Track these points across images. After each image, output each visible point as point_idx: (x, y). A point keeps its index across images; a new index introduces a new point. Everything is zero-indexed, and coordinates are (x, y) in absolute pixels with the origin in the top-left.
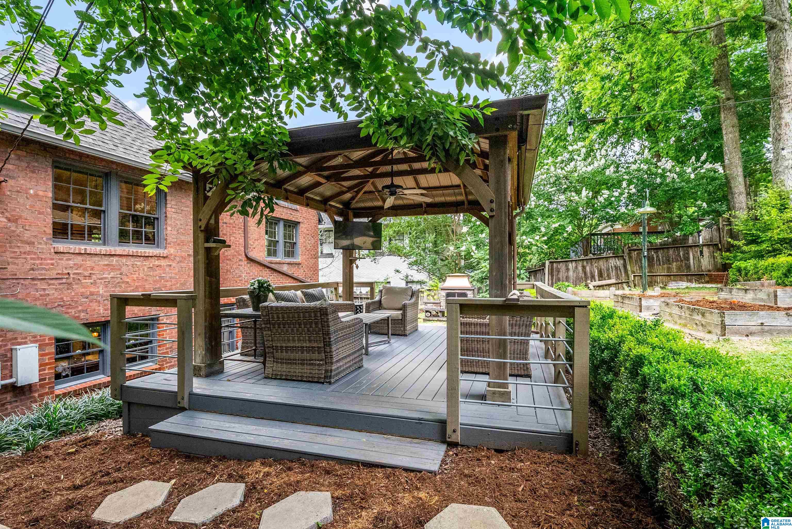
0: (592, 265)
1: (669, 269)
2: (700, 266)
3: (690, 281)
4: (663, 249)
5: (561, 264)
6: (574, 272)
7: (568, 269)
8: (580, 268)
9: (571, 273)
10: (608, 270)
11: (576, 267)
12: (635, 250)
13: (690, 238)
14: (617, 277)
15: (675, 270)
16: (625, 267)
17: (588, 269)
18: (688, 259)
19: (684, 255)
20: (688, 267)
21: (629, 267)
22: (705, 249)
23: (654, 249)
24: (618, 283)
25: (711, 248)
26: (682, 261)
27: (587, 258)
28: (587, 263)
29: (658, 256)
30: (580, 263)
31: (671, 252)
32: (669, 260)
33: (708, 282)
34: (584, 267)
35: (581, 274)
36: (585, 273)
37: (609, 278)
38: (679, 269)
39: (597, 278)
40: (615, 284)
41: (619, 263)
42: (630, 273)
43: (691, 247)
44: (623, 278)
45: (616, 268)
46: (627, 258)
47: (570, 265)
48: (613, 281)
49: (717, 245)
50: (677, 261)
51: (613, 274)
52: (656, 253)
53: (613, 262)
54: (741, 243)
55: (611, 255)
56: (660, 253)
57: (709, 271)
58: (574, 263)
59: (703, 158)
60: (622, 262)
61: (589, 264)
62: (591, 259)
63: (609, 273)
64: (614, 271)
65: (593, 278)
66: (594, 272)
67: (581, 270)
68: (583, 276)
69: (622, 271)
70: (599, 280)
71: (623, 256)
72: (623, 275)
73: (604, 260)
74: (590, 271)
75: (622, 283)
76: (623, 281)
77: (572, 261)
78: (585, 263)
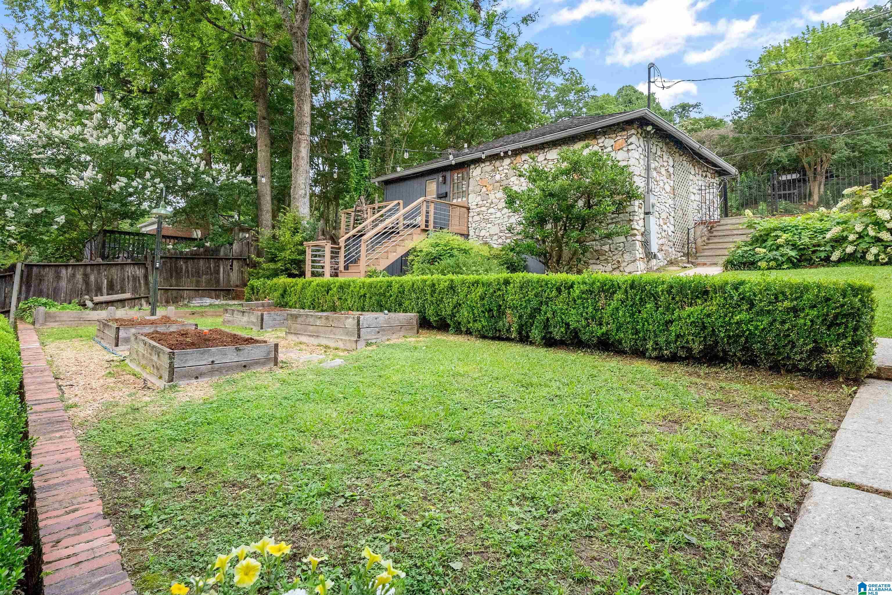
0: (99, 273)
1: (198, 282)
2: (229, 281)
3: (217, 297)
4: (193, 259)
5: (47, 269)
6: (69, 281)
7: (58, 277)
8: (79, 277)
9: (63, 284)
10: (123, 280)
11: (74, 275)
13: (222, 249)
14: (135, 290)
15: (204, 284)
16: (146, 277)
17: (92, 278)
18: (218, 272)
19: (214, 267)
20: (218, 281)
21: (150, 278)
22: (235, 262)
23: (184, 258)
24: (134, 299)
25: (241, 263)
26: (211, 274)
27: (93, 262)
28: (92, 270)
29: (187, 267)
30: (81, 270)
31: (202, 263)
32: (199, 273)
33: (233, 299)
34: (86, 276)
35: (81, 286)
36: (87, 284)
37: (123, 292)
38: (208, 282)
39: (105, 291)
40: (130, 299)
41: (139, 272)
42: (151, 285)
43: (222, 259)
44: (142, 292)
45: (135, 279)
46: (149, 267)
47: (64, 272)
48: (128, 295)
49: (245, 260)
50: (207, 274)
51: (129, 286)
52: (186, 263)
53: (130, 271)
54: (262, 260)
55: (129, 261)
56: (190, 263)
57: (237, 286)
58: (70, 269)
59: (238, 168)
60: (143, 271)
61: (95, 272)
62: (99, 265)
63: (124, 284)
64: (131, 283)
65: (99, 290)
66: (102, 283)
67: (81, 280)
68: (84, 288)
69: (142, 282)
70: (108, 294)
71: (145, 264)
72: (143, 288)
73: (119, 267)
74: (96, 281)
75: (140, 298)
76: (142, 295)
77: (67, 266)
78: (89, 269)
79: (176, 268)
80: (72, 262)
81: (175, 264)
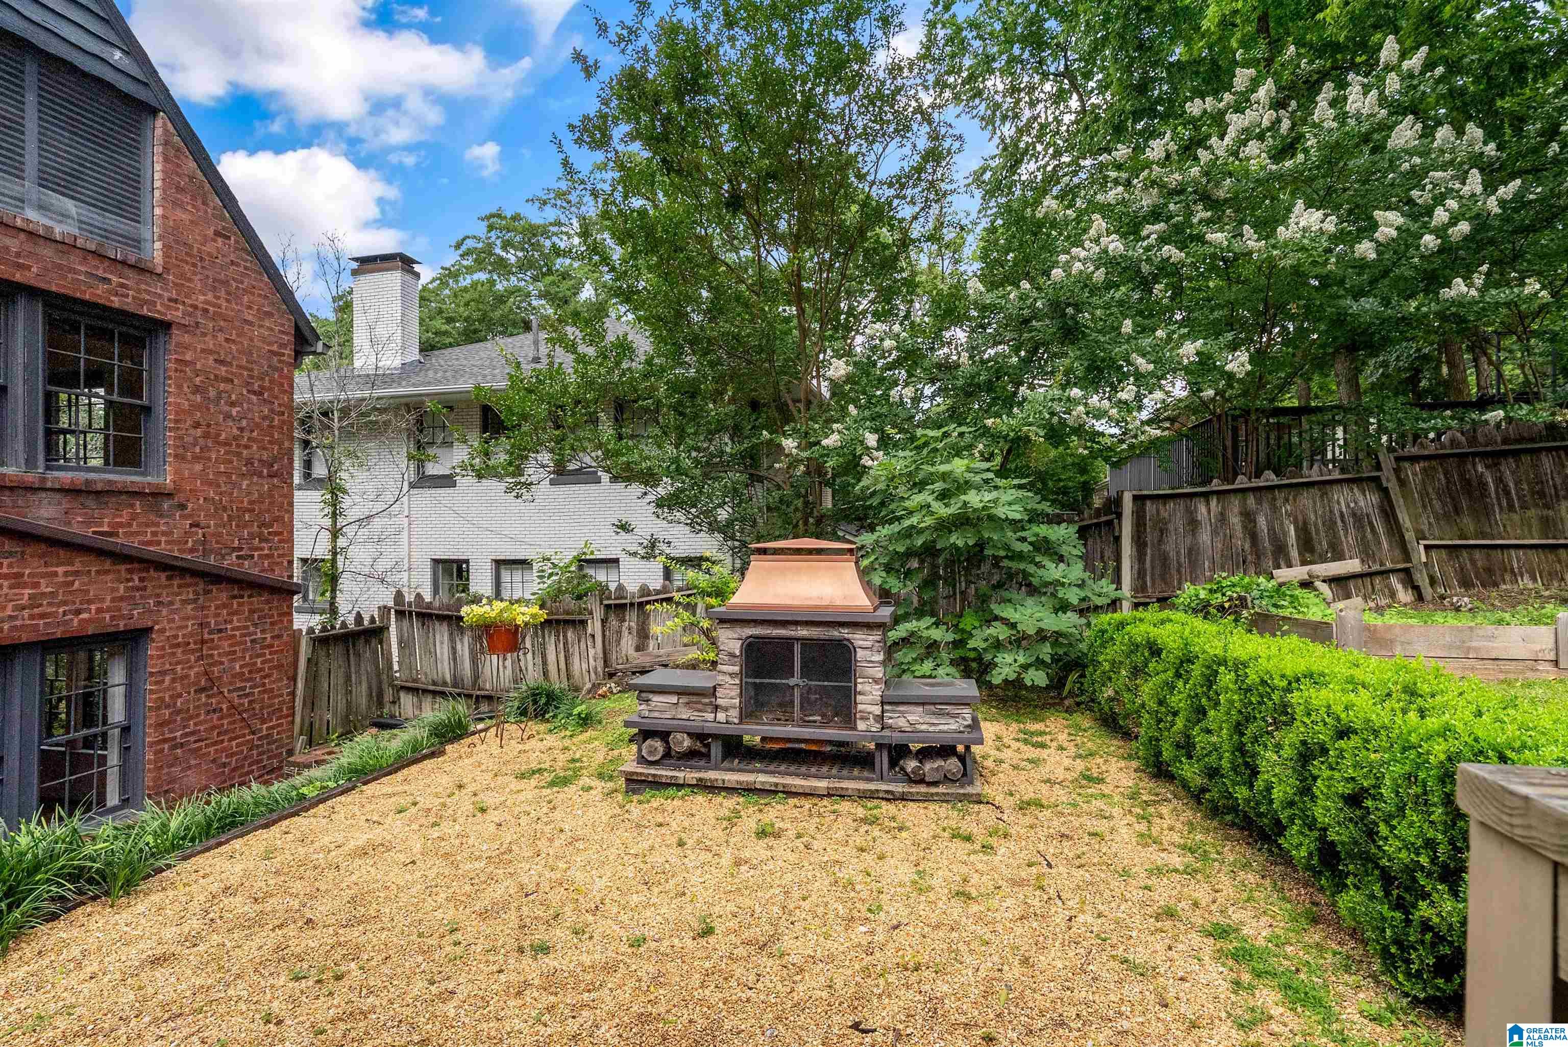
0: (1275, 509)
4: (1514, 453)
5: (1171, 505)
6: (1214, 533)
7: (1193, 524)
8: (1235, 520)
9: (1205, 537)
10: (1331, 525)
11: (1223, 518)
12: (1413, 459)
14: (1366, 554)
16: (1388, 513)
17: (1262, 521)
21: (1404, 518)
23: (1484, 454)
24: (1371, 575)
27: (1255, 483)
28: (1259, 502)
29: (1499, 480)
30: (1235, 504)
32: (1541, 494)
34: (1248, 517)
35: (1241, 542)
36: (1253, 536)
37: (1339, 556)
39: (1294, 554)
40: (1361, 576)
41: (1367, 501)
42: (1410, 536)
44: (1388, 558)
45: (1359, 519)
46: (1392, 485)
47: (1202, 509)
48: (1353, 565)
51: (1349, 539)
52: (1492, 467)
53: (1344, 499)
55: (1336, 475)
56: (1507, 468)
58: (1214, 502)
60: (1376, 498)
61: (1266, 505)
62: (1271, 488)
63: (1335, 535)
64: (1352, 531)
65: (1280, 555)
66: (1285, 534)
67: (1238, 528)
68: (1247, 546)
69: (1380, 529)
70: (1304, 563)
71: (1377, 480)
72: (1385, 545)
73: (1315, 491)
74: (1271, 529)
75: (1385, 573)
76: (1389, 565)
77: (1206, 495)
78: (1251, 501)
79: (1467, 483)
80: (1216, 485)
81: (1462, 475)
